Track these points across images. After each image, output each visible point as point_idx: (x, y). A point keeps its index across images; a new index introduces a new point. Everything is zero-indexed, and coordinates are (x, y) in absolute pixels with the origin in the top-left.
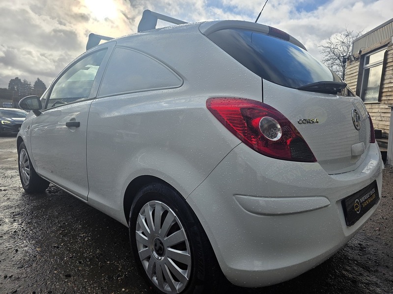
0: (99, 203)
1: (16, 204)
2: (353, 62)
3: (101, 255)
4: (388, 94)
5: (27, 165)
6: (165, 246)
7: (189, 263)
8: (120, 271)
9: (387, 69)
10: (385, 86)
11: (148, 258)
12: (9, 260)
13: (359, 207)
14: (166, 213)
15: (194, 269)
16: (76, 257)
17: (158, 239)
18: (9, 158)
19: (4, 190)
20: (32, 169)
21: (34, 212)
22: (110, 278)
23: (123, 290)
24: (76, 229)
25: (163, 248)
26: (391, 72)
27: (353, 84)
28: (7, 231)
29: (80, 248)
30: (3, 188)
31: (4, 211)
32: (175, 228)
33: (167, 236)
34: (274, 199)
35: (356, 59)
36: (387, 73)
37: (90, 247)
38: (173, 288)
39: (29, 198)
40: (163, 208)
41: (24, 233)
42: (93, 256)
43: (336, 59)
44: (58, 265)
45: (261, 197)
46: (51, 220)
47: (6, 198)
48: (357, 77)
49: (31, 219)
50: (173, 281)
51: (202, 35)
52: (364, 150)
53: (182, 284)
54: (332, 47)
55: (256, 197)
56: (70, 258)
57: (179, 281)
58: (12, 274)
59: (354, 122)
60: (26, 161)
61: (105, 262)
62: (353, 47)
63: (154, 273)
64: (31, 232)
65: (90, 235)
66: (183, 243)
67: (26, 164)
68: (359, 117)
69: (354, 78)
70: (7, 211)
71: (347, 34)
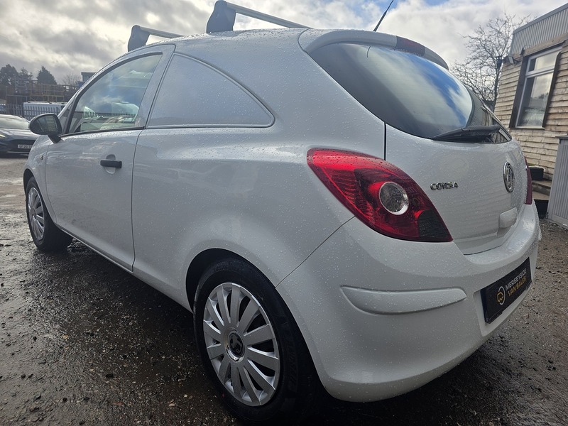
0: (149, 276)
1: (27, 268)
2: (512, 67)
3: (153, 346)
4: (557, 117)
5: (40, 212)
6: (245, 344)
7: (277, 368)
8: (181, 369)
9: (559, 80)
10: (554, 105)
11: (221, 358)
12: (26, 352)
13: (504, 297)
14: (246, 301)
15: (284, 377)
16: (118, 349)
17: (235, 334)
18: (8, 194)
19: (7, 246)
20: (48, 218)
21: (54, 281)
22: (166, 379)
23: (186, 396)
24: (116, 307)
25: (241, 346)
26: (564, 85)
27: (509, 99)
28: (18, 310)
29: (123, 335)
30: (5, 242)
31: (12, 278)
32: (258, 321)
33: (248, 332)
34: (394, 293)
35: (516, 62)
36: (558, 86)
37: (137, 335)
38: (254, 398)
39: (45, 259)
40: (242, 294)
41: (43, 312)
42: (143, 349)
43: (488, 57)
44: (95, 360)
45: (377, 290)
46: (80, 294)
47: (11, 259)
48: (515, 88)
49: (51, 291)
50: (254, 389)
51: (303, 52)
52: (516, 219)
53: (266, 394)
54: (484, 39)
55: (371, 290)
56: (111, 350)
57: (262, 390)
58: (32, 372)
59: (505, 179)
60: (39, 205)
61: (159, 356)
62: (513, 39)
63: (229, 376)
64: (52, 311)
65: (136, 316)
66: (270, 342)
67: (39, 210)
68: (512, 174)
69: (510, 90)
70: (15, 278)
71: (506, 19)
